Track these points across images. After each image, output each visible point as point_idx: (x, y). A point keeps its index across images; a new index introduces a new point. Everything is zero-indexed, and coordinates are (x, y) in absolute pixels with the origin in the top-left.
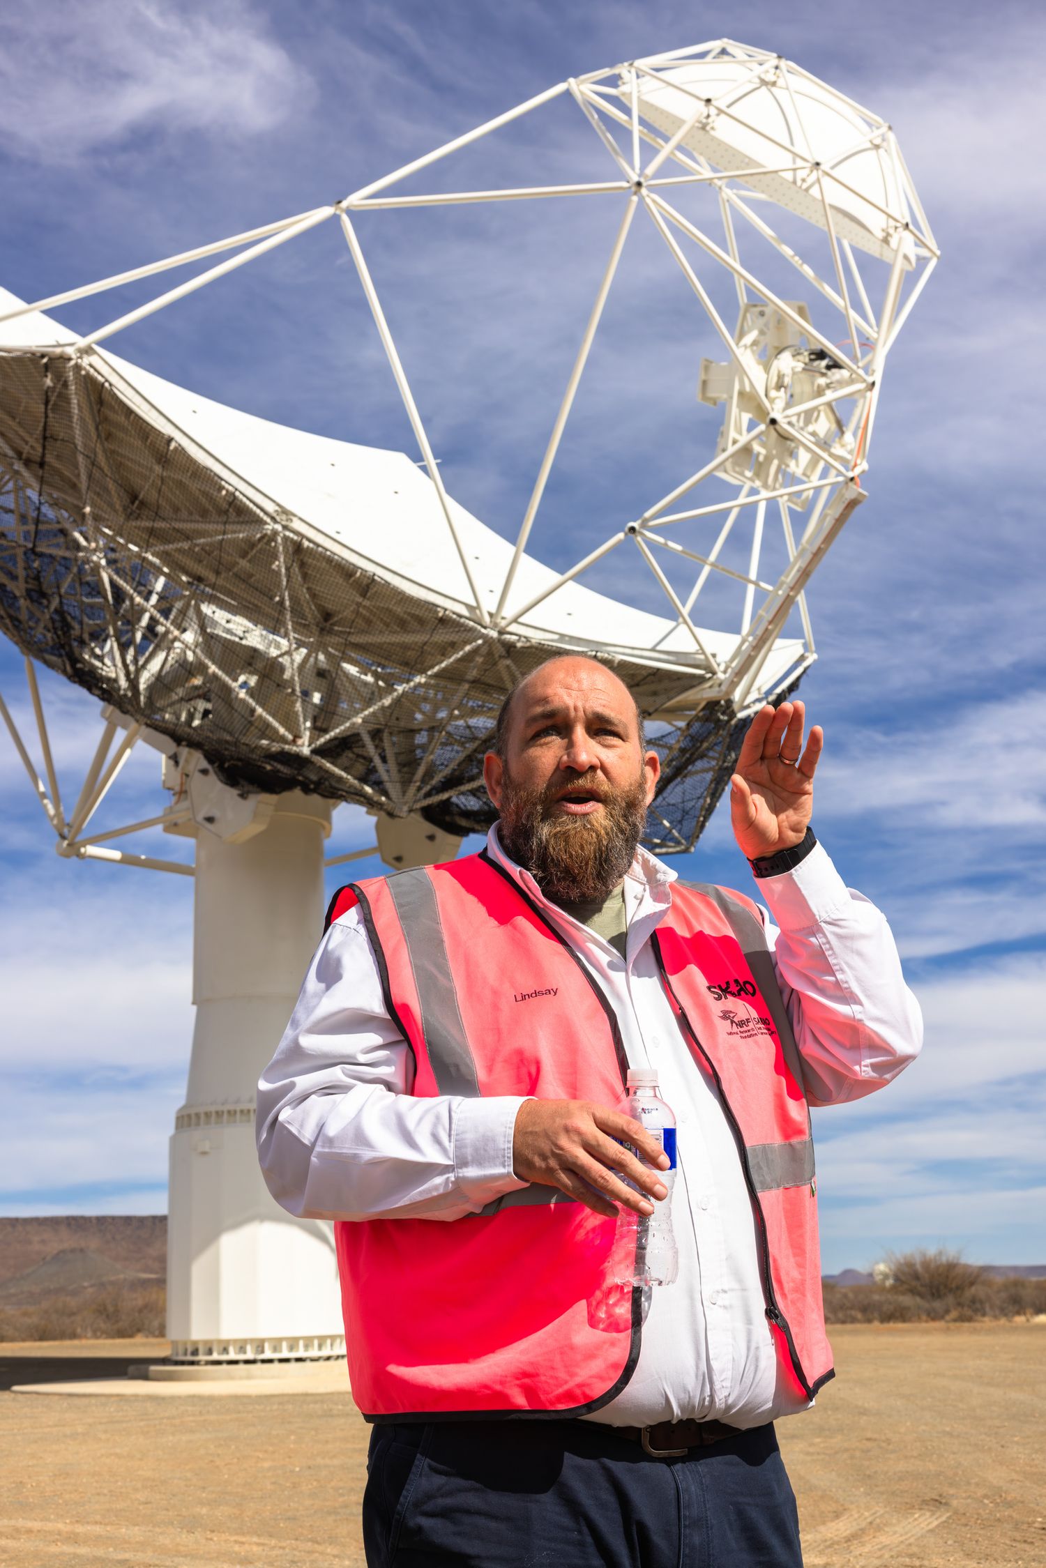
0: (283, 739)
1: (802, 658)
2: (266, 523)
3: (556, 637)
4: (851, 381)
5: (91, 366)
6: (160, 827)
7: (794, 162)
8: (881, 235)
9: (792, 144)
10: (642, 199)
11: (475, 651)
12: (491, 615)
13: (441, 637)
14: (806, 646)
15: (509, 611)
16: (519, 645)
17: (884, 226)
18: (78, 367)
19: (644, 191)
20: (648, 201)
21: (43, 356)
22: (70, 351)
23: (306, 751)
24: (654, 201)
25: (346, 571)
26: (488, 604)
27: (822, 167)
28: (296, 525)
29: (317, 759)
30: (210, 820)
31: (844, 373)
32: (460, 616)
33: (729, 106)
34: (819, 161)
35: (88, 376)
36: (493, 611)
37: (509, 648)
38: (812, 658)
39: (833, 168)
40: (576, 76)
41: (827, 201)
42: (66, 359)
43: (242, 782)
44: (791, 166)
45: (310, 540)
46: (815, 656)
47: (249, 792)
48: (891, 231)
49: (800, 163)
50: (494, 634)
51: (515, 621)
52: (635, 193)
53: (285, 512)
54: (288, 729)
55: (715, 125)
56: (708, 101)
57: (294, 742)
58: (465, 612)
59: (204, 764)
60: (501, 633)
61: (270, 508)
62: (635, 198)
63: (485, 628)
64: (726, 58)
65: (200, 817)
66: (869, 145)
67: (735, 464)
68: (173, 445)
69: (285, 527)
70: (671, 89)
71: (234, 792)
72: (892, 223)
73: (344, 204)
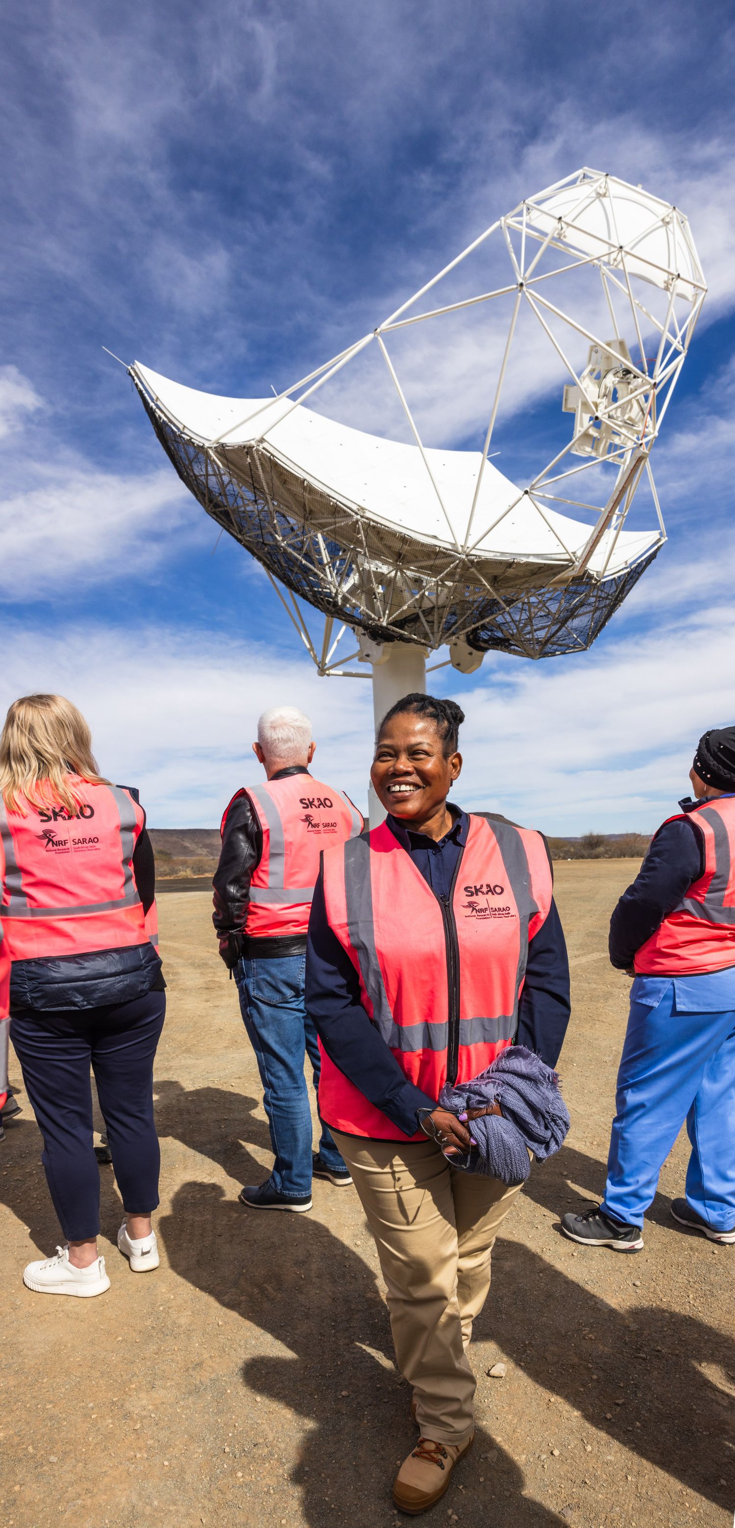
0: (374, 620)
1: (659, 540)
2: (353, 516)
3: (498, 554)
4: (643, 385)
5: (264, 448)
6: (356, 659)
7: (610, 249)
8: (662, 285)
9: (609, 237)
10: (524, 297)
11: (456, 567)
12: (462, 546)
13: (450, 559)
14: (661, 534)
15: (470, 544)
16: (475, 560)
17: (666, 279)
18: (257, 450)
19: (524, 288)
20: (527, 294)
21: (244, 447)
22: (253, 443)
23: (384, 624)
24: (530, 294)
25: (393, 534)
26: (460, 542)
27: (625, 249)
28: (368, 515)
29: (390, 627)
30: (368, 656)
31: (640, 380)
32: (447, 549)
33: (573, 221)
34: (622, 245)
35: (262, 453)
36: (463, 544)
37: (472, 562)
38: (663, 541)
39: (632, 248)
41: (627, 271)
42: (251, 447)
44: (607, 252)
45: (374, 521)
46: (666, 538)
47: (380, 643)
48: (670, 281)
49: (613, 249)
50: (464, 557)
51: (474, 548)
52: (520, 291)
53: (363, 509)
54: (375, 615)
55: (566, 234)
56: (560, 219)
57: (379, 620)
58: (450, 547)
59: (363, 632)
60: (467, 556)
61: (355, 508)
62: (520, 294)
63: (460, 554)
65: (365, 654)
66: (661, 223)
67: (580, 445)
68: (306, 483)
69: (362, 517)
70: (544, 215)
71: (374, 643)
72: (671, 277)
73: (379, 330)
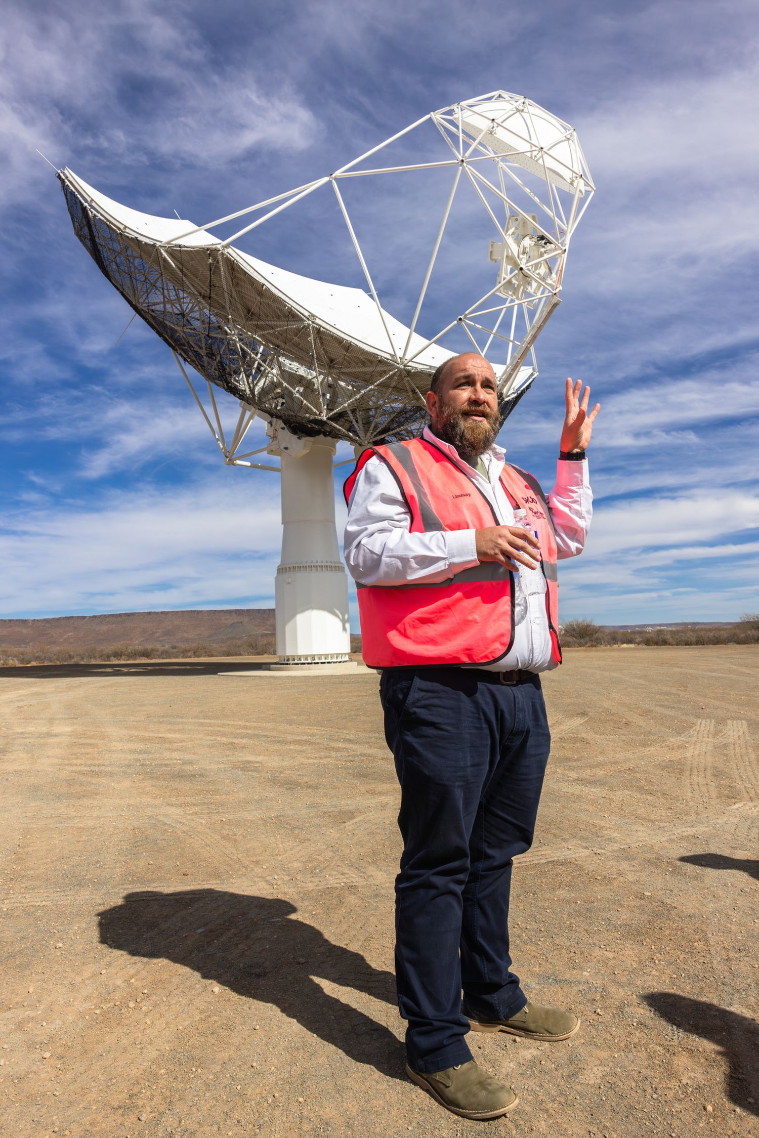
0: (315, 414)
1: (532, 374)
2: (305, 321)
3: (428, 367)
4: (556, 250)
5: (228, 253)
6: (266, 452)
7: (531, 148)
8: (569, 181)
9: (531, 139)
10: (464, 168)
11: (394, 374)
12: (400, 358)
13: (380, 368)
14: (534, 369)
15: (408, 356)
16: (412, 371)
17: (571, 177)
18: (223, 254)
19: (465, 164)
20: (467, 168)
21: (208, 250)
22: (219, 247)
23: (325, 418)
24: (469, 169)
25: (339, 341)
26: (399, 354)
27: (544, 150)
28: (318, 321)
29: (329, 422)
30: (286, 448)
31: (553, 246)
32: (388, 359)
33: (502, 123)
34: (542, 146)
35: (227, 256)
36: (402, 356)
37: (409, 372)
38: (536, 374)
39: (548, 150)
40: (434, 111)
41: (546, 166)
42: (218, 250)
43: (299, 432)
44: (529, 150)
45: (324, 328)
46: (538, 373)
47: (301, 437)
48: (574, 179)
49: (534, 148)
50: (402, 367)
51: (411, 361)
52: (461, 165)
53: (313, 315)
54: (317, 409)
55: (496, 131)
56: (493, 120)
57: (320, 414)
58: (389, 357)
59: (283, 425)
60: (405, 366)
61: (306, 314)
62: (461, 168)
63: (398, 364)
64: (501, 99)
65: (282, 447)
66: (565, 138)
67: (504, 289)
68: (264, 287)
69: (313, 322)
70: (476, 115)
71: (296, 437)
72: (575, 175)
73: (333, 176)
